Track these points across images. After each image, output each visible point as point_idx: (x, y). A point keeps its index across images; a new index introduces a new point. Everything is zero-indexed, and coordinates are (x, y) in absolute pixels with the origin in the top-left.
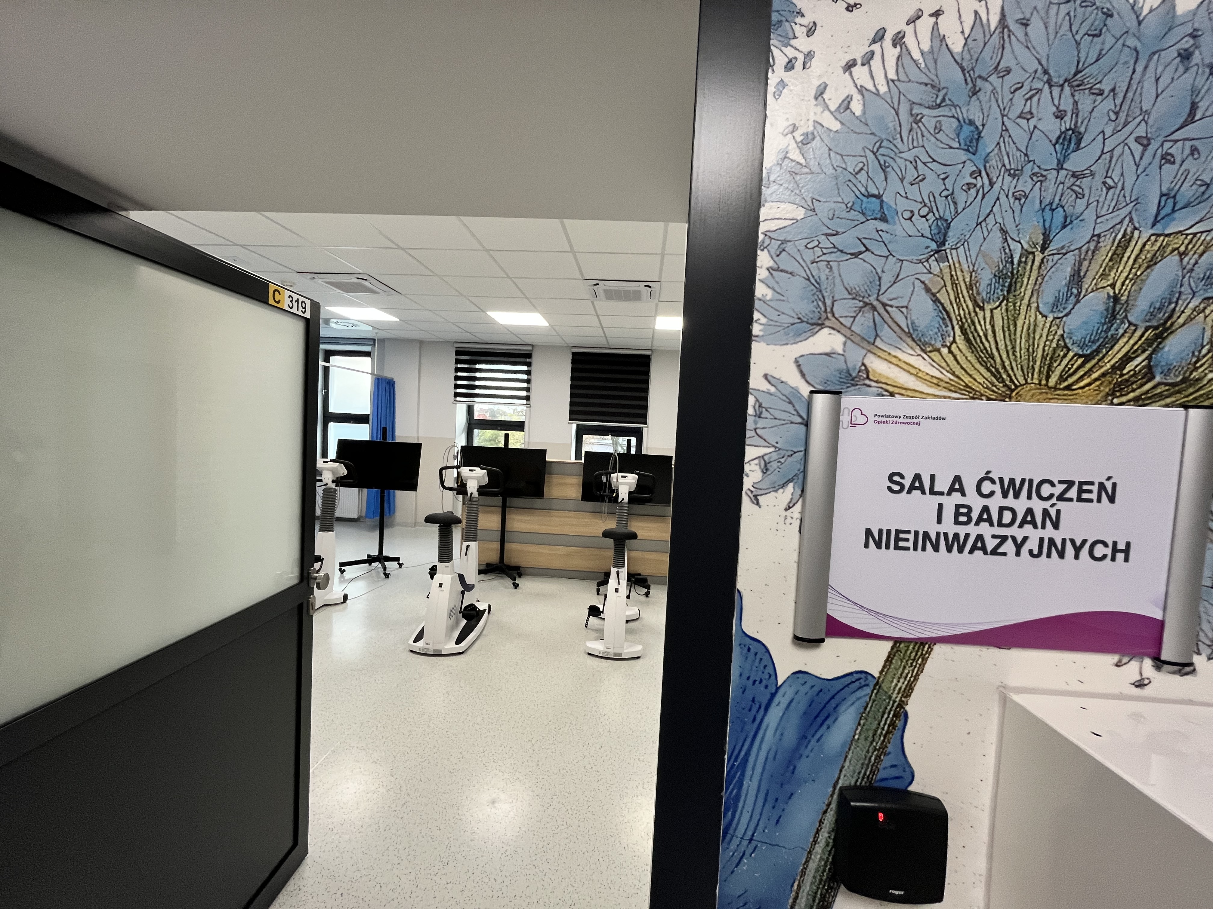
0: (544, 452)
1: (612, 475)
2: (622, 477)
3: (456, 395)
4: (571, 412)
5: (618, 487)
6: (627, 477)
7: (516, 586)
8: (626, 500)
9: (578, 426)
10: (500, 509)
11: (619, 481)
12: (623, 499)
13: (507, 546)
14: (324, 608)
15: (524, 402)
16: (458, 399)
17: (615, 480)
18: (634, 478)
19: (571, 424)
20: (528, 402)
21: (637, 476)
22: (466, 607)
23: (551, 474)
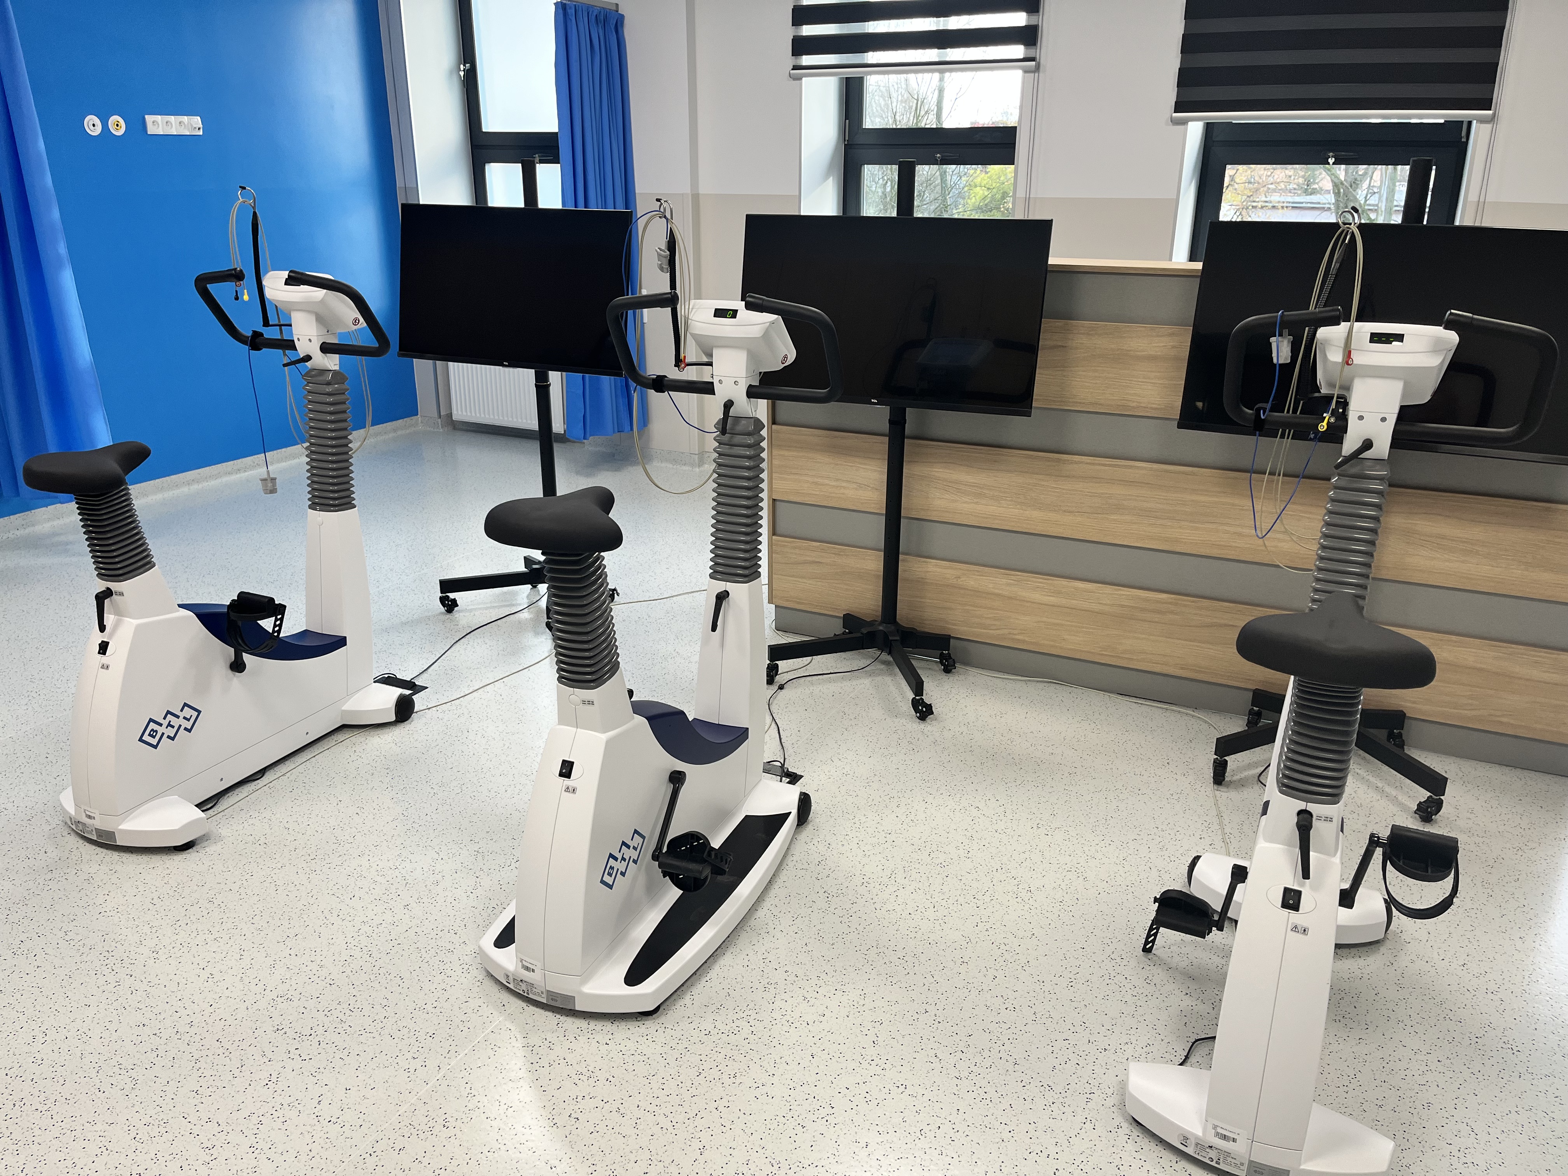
0: (1043, 228)
1: (1323, 332)
2: (1376, 338)
3: (801, 46)
4: (1185, 78)
5: (1348, 388)
6: (1400, 338)
7: (923, 711)
8: (1382, 446)
9: (1209, 128)
10: (882, 444)
11: (1358, 358)
12: (1368, 445)
13: (908, 566)
14: (340, 737)
15: (1017, 51)
16: (807, 60)
17: (1335, 356)
18: (1436, 346)
19: (1184, 122)
20: (1031, 53)
21: (1453, 337)
22: (677, 842)
23: (1068, 316)
